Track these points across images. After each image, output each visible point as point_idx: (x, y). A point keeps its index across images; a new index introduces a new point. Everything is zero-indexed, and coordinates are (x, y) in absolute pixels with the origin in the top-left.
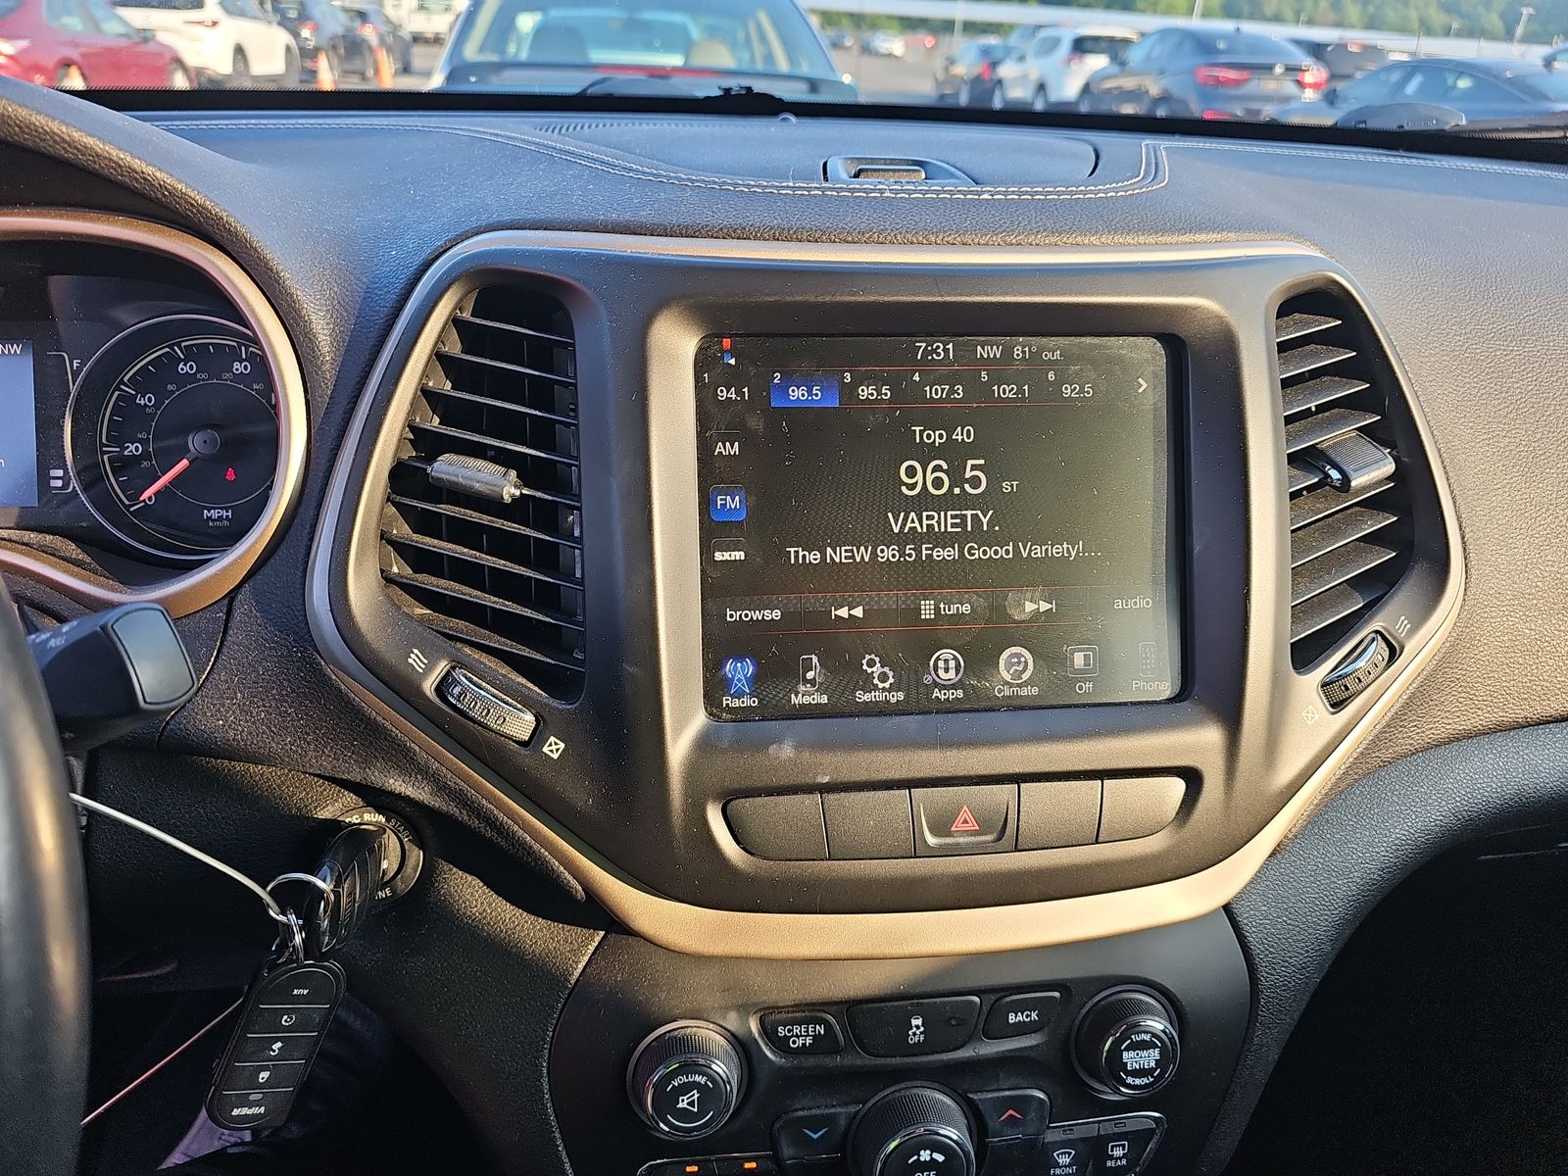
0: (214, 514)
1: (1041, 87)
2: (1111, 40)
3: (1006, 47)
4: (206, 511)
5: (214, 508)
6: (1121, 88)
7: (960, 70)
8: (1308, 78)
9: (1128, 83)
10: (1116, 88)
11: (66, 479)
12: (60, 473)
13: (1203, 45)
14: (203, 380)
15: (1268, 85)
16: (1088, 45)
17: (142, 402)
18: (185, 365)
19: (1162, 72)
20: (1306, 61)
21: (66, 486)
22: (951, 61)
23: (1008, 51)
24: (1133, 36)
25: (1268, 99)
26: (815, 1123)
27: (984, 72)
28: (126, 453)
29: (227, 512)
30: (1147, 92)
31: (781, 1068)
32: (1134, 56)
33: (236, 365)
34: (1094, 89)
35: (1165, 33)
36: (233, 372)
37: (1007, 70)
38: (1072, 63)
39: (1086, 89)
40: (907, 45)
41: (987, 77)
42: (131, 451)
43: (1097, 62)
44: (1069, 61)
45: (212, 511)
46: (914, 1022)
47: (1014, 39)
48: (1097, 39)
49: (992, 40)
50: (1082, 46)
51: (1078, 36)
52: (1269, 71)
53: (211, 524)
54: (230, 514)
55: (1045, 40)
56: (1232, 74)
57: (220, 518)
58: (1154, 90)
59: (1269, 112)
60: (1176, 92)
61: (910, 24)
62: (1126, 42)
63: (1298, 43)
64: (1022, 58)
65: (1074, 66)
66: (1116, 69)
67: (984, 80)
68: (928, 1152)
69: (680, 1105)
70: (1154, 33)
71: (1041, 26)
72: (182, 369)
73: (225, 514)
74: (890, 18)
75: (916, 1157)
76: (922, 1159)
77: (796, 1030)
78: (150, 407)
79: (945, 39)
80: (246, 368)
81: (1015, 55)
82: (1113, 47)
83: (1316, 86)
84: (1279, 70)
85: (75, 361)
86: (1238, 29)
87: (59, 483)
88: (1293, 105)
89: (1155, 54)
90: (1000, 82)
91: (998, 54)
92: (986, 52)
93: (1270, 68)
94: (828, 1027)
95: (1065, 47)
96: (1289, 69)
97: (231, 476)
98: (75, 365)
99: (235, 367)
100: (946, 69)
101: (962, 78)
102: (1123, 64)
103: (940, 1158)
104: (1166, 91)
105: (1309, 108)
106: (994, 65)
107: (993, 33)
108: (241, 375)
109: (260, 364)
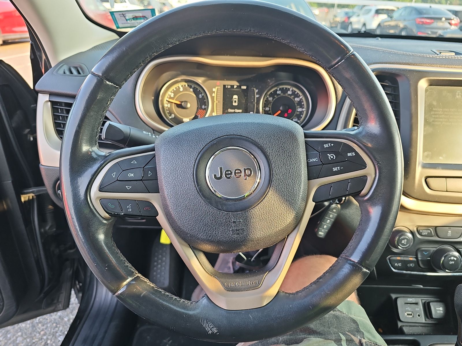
1: (364, 25)
2: (387, 10)
3: (353, 12)
6: (390, 25)
7: (338, 19)
8: (453, 22)
9: (393, 23)
10: (389, 25)
13: (419, 12)
14: (282, 95)
15: (439, 24)
16: (379, 11)
17: (270, 99)
19: (405, 20)
20: (453, 16)
22: (335, 16)
23: (354, 13)
24: (395, 9)
25: (439, 28)
26: (426, 251)
27: (346, 20)
30: (399, 26)
31: (420, 239)
32: (395, 15)
33: (288, 92)
34: (382, 25)
35: (406, 8)
37: (353, 19)
38: (375, 17)
39: (379, 25)
40: (320, 12)
41: (346, 22)
42: (267, 109)
43: (383, 17)
44: (374, 16)
46: (449, 232)
47: (355, 10)
48: (383, 10)
49: (346, 10)
50: (378, 12)
51: (377, 9)
52: (440, 20)
55: (367, 10)
56: (428, 21)
58: (402, 25)
59: (440, 32)
60: (409, 26)
61: (320, 5)
62: (393, 11)
63: (450, 11)
64: (358, 16)
65: (376, 18)
66: (389, 19)
67: (345, 22)
68: (453, 257)
69: (402, 242)
70: (402, 8)
71: (364, 6)
72: (278, 93)
74: (314, 3)
75: (450, 258)
76: (452, 259)
77: (424, 231)
79: (332, 10)
80: (290, 93)
81: (356, 14)
82: (389, 12)
83: (456, 25)
84: (444, 19)
86: (431, 7)
88: (448, 30)
89: (403, 14)
90: (351, 23)
91: (351, 14)
92: (347, 13)
93: (441, 19)
94: (431, 231)
95: (373, 12)
96: (447, 19)
100: (334, 19)
101: (339, 22)
102: (391, 17)
103: (455, 259)
104: (406, 26)
105: (454, 32)
106: (349, 18)
107: (346, 7)
108: (289, 95)
109: (294, 92)
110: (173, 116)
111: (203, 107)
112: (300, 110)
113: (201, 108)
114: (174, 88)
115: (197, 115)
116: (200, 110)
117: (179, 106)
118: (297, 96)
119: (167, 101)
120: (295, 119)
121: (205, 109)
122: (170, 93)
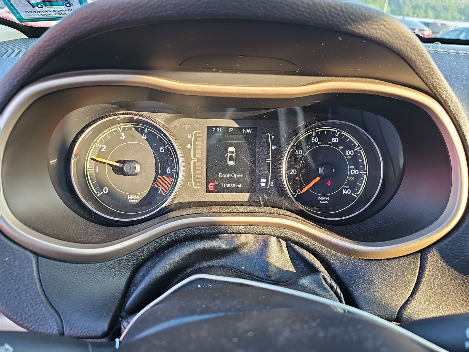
0: (322, 198)
4: (319, 197)
5: (322, 196)
11: (267, 183)
12: (264, 180)
14: (321, 145)
17: (298, 153)
18: (314, 139)
20: (425, 28)
21: (267, 185)
28: (291, 173)
29: (327, 198)
33: (333, 139)
36: (332, 142)
42: (293, 173)
45: (322, 197)
53: (321, 202)
54: (328, 198)
57: (325, 200)
72: (313, 140)
73: (326, 198)
78: (300, 155)
80: (337, 140)
84: (417, 30)
85: (272, 136)
86: (404, 19)
87: (264, 184)
93: (414, 30)
96: (420, 30)
97: (329, 183)
98: (272, 138)
99: (333, 140)
108: (334, 144)
109: (342, 139)
110: (106, 190)
111: (168, 170)
112: (355, 172)
113: (164, 173)
114: (106, 133)
115: (156, 186)
116: (160, 177)
117: (118, 170)
118: (349, 146)
119: (92, 159)
120: (347, 190)
121: (172, 174)
122: (98, 144)
